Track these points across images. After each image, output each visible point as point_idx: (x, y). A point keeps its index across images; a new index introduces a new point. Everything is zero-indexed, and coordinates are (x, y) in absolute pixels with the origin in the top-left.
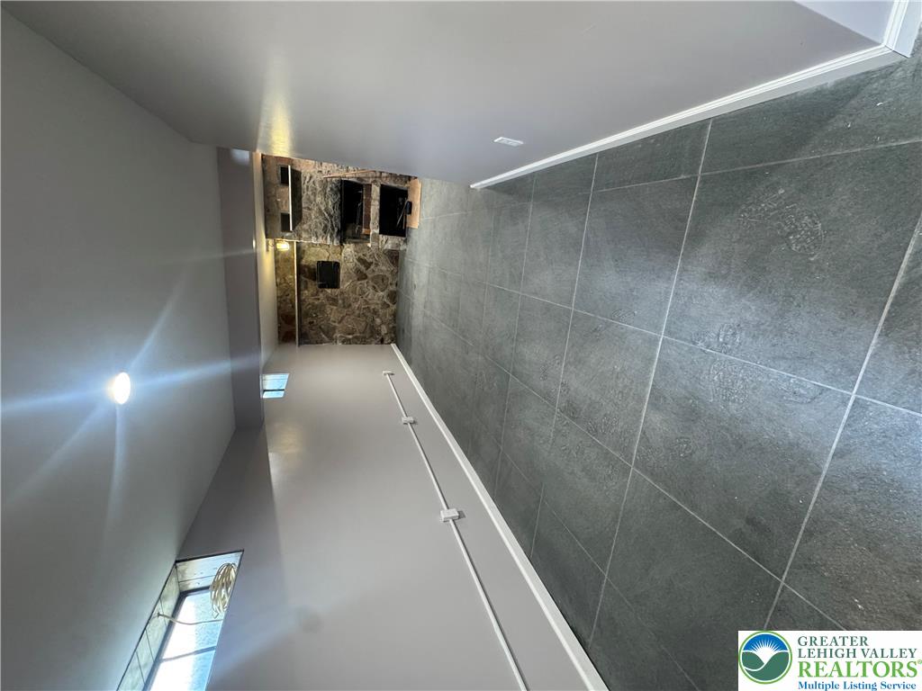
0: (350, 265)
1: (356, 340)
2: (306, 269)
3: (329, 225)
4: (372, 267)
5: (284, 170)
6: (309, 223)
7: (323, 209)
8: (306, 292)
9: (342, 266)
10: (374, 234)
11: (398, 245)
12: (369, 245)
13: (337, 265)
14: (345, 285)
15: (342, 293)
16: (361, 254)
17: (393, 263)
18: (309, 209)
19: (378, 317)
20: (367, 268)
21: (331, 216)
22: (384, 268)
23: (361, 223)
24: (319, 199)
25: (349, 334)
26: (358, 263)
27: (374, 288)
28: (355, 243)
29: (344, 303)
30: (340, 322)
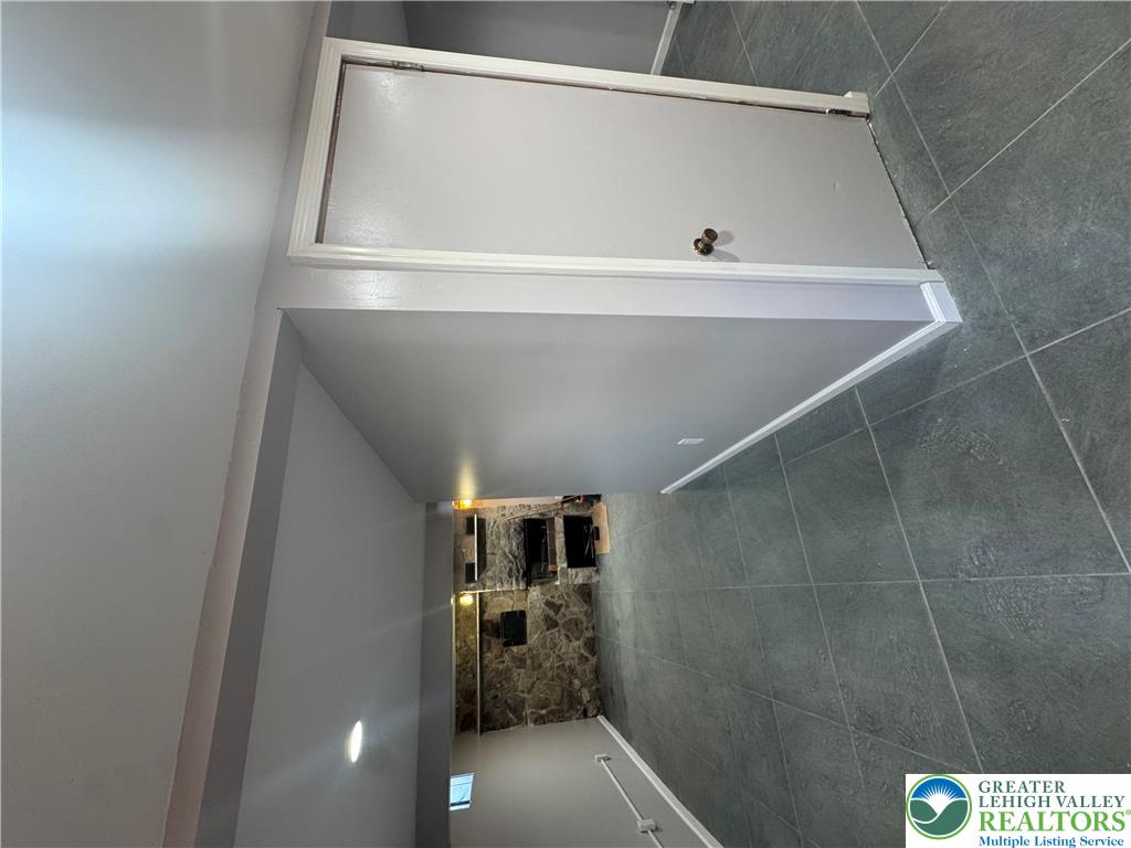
0: (538, 612)
1: (552, 718)
2: (489, 626)
3: (514, 568)
4: (563, 610)
5: (471, 520)
6: (494, 569)
7: (507, 551)
8: (489, 654)
9: (528, 615)
10: (562, 568)
11: (590, 577)
12: (558, 583)
13: (523, 614)
14: (533, 638)
15: (530, 650)
16: (548, 597)
17: (586, 602)
18: (493, 554)
19: (576, 676)
20: (557, 613)
21: (515, 557)
22: (576, 609)
23: (546, 561)
24: (503, 542)
25: (542, 708)
26: (547, 608)
27: (568, 637)
28: (542, 584)
29: (533, 662)
30: (529, 692)
